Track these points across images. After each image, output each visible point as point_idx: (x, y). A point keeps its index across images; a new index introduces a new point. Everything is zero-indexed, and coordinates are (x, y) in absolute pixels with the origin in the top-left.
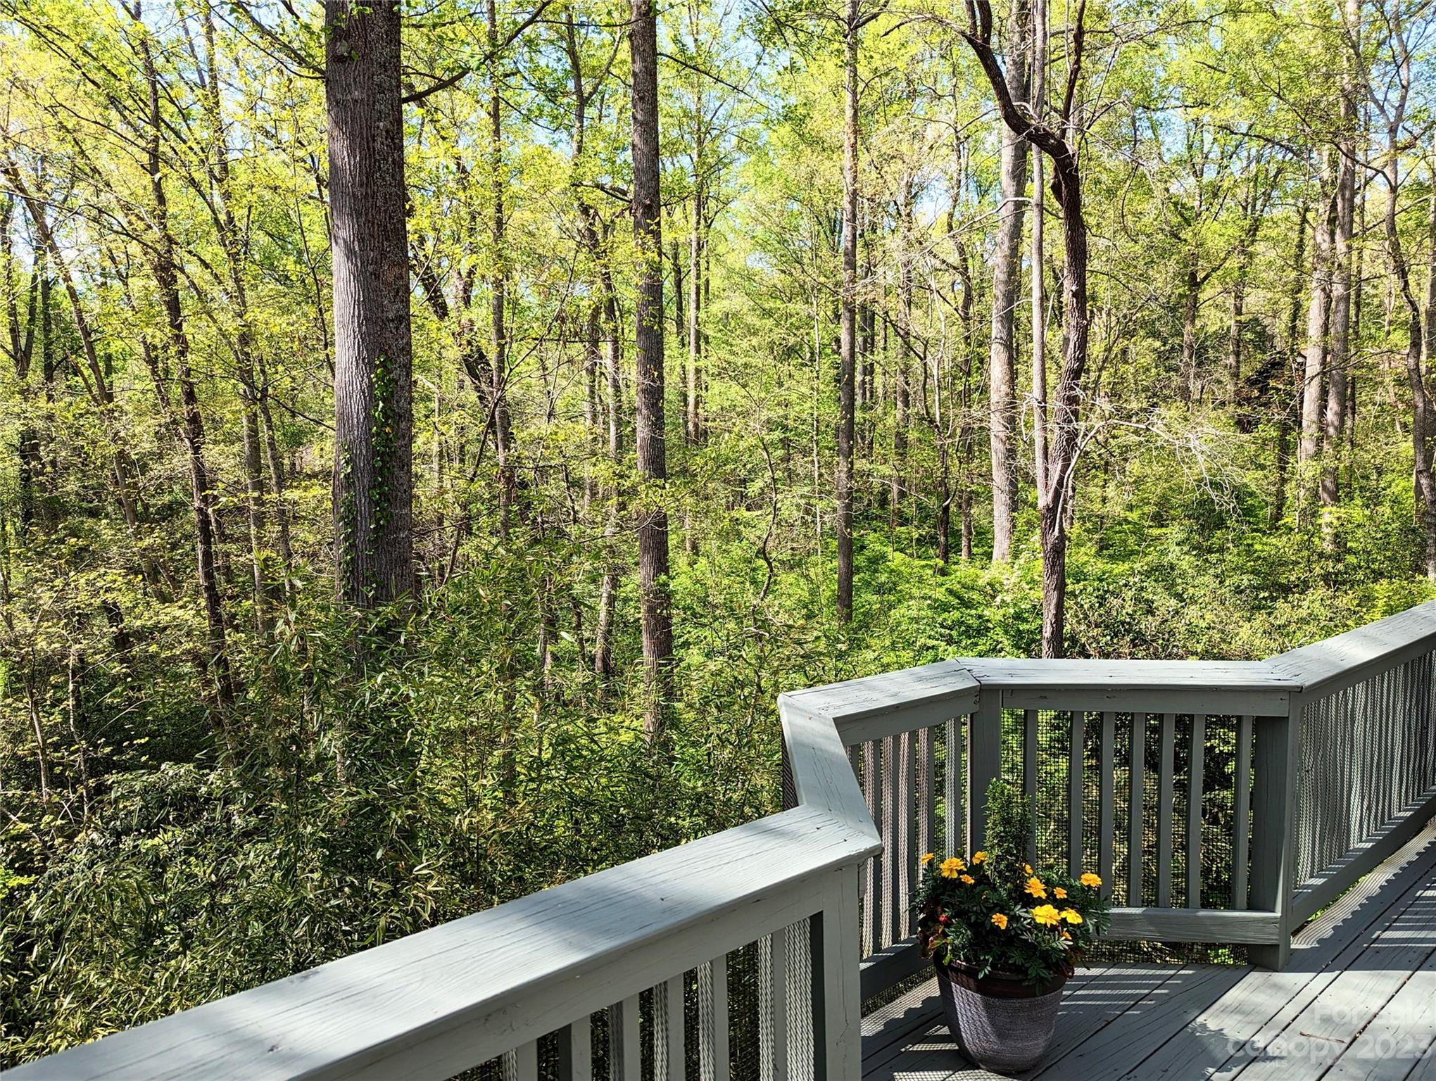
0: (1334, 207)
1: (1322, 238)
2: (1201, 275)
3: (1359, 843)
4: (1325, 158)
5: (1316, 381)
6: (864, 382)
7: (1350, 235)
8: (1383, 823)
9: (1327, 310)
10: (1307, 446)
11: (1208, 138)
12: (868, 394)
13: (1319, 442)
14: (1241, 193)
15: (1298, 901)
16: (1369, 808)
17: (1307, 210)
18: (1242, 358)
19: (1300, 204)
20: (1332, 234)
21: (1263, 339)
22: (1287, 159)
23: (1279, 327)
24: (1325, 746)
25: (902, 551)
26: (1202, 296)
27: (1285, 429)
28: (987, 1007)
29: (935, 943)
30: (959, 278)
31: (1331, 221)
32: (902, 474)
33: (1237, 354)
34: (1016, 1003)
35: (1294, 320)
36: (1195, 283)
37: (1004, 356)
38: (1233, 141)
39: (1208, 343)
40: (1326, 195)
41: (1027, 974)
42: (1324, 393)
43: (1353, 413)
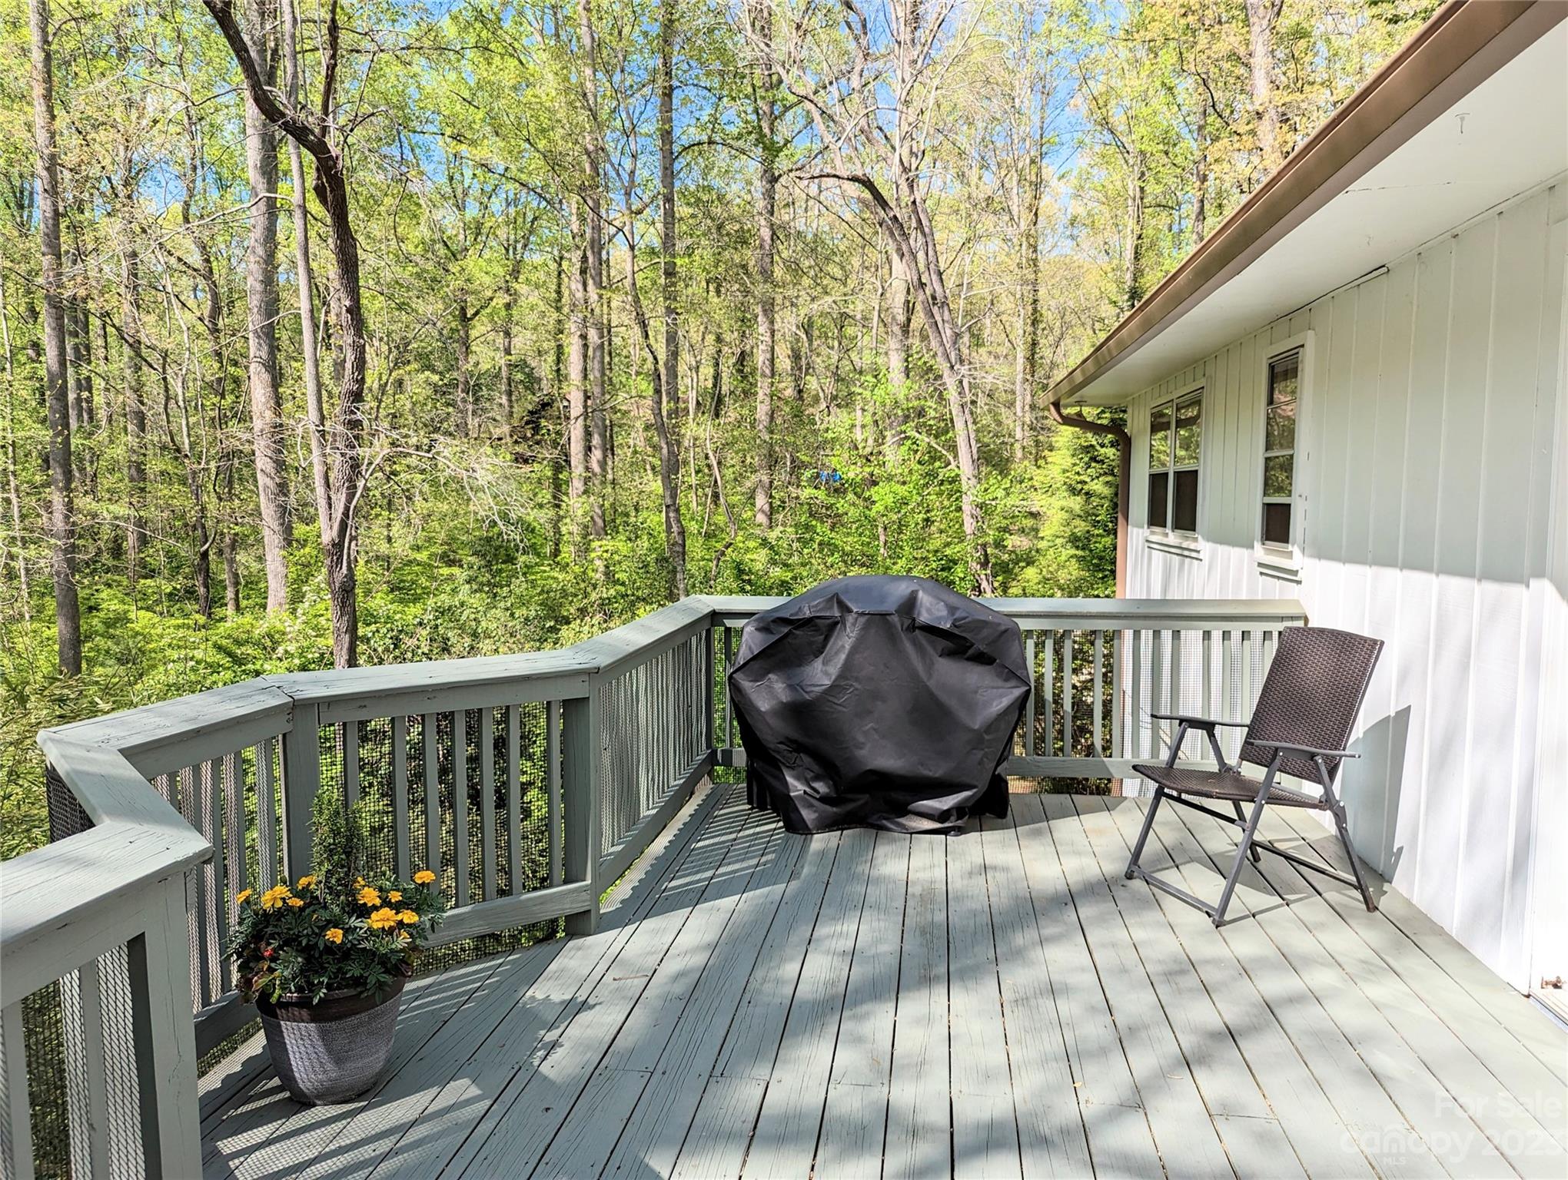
0: (584, 259)
1: (575, 286)
2: (470, 312)
3: (647, 811)
4: (574, 211)
5: (581, 421)
6: (79, 400)
7: (600, 286)
8: (664, 792)
9: (585, 356)
10: (577, 485)
11: (468, 173)
12: (86, 416)
13: (587, 480)
14: (502, 233)
15: (603, 867)
16: (653, 779)
17: (561, 258)
18: (514, 398)
19: (556, 253)
20: (585, 285)
21: (532, 381)
22: (541, 206)
23: (544, 369)
24: (618, 726)
25: (148, 609)
26: (474, 333)
27: (558, 468)
28: (324, 1035)
29: (259, 982)
30: (202, 283)
31: (583, 272)
32: (142, 513)
33: (510, 394)
34: (354, 1020)
35: (558, 363)
36: (464, 319)
37: (266, 377)
38: (492, 180)
39: (483, 381)
40: (578, 247)
41: (365, 984)
42: (588, 434)
43: (613, 454)
